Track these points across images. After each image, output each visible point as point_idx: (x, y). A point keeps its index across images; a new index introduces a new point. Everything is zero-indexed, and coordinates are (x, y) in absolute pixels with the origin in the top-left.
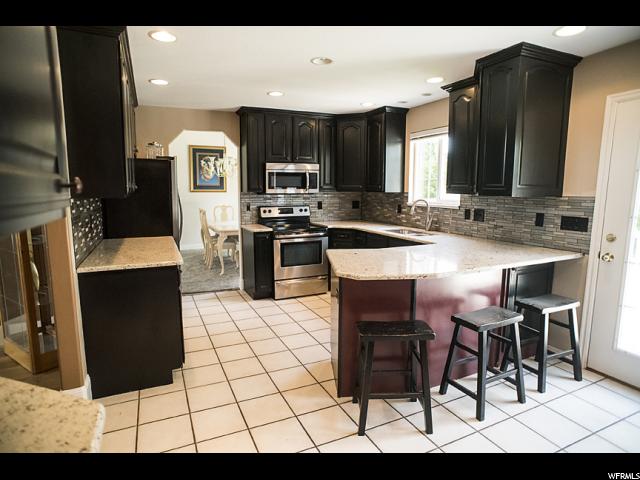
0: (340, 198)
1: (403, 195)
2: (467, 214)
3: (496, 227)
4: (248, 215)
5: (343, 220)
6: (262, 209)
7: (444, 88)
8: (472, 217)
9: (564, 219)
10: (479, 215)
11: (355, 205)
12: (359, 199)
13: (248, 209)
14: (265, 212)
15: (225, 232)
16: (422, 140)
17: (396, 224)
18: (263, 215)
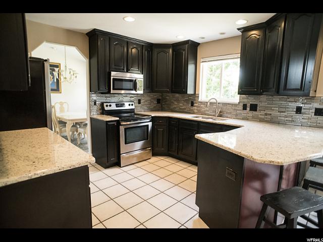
0: (150, 97)
1: (195, 95)
2: (245, 107)
3: (266, 114)
4: (95, 108)
5: (152, 110)
6: (105, 104)
7: (239, 29)
8: (248, 109)
9: (316, 109)
10: (254, 108)
11: (159, 101)
12: (160, 98)
13: (95, 104)
14: (107, 106)
15: (72, 120)
16: (209, 62)
17: (190, 113)
18: (106, 108)
